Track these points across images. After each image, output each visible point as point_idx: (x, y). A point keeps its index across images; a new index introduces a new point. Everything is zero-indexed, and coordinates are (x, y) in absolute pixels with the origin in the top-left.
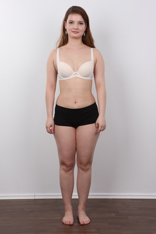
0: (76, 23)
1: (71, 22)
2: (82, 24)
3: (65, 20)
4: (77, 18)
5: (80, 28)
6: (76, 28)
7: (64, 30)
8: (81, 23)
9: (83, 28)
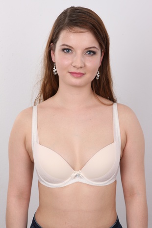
0: (79, 52)
1: (67, 50)
2: (94, 53)
3: (53, 40)
4: (82, 39)
5: (88, 64)
6: (79, 64)
7: (50, 63)
8: (90, 52)
9: (94, 62)
